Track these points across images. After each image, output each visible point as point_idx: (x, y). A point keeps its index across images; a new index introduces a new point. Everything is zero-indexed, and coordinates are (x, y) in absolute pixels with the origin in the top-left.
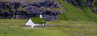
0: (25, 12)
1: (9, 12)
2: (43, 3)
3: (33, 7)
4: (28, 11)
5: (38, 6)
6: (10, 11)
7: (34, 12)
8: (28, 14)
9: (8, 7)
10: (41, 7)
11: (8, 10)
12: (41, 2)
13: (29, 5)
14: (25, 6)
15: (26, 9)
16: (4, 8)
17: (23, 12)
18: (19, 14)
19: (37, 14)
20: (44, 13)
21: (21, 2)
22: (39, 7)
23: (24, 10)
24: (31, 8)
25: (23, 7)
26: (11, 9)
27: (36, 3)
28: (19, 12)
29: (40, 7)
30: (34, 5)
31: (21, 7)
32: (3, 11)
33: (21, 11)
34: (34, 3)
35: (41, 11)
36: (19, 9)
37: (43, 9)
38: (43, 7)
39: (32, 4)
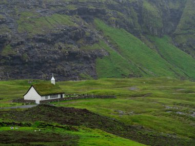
0: (19, 57)
2: (60, 34)
3: (37, 45)
4: (26, 55)
5: (49, 43)
7: (39, 58)
8: (27, 63)
10: (56, 45)
12: (56, 32)
13: (28, 40)
14: (18, 44)
15: (20, 52)
17: (14, 58)
18: (5, 64)
19: (46, 62)
20: (65, 56)
21: (7, 33)
22: (51, 43)
23: (16, 52)
24: (33, 47)
25: (14, 46)
27: (43, 36)
28: (4, 57)
29: (53, 45)
30: (40, 41)
31: (8, 47)
33: (10, 55)
34: (39, 35)
35: (55, 53)
37: (61, 48)
38: (62, 44)
39: (34, 39)
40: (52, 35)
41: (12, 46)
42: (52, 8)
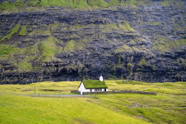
0: (149, 67)
1: (124, 68)
2: (182, 52)
3: (164, 59)
4: (154, 66)
5: (173, 58)
6: (126, 66)
7: (164, 68)
8: (155, 71)
9: (122, 60)
10: (178, 60)
11: (123, 64)
12: (179, 51)
13: (158, 56)
14: (150, 58)
15: (151, 63)
16: (117, 62)
17: (145, 67)
18: (139, 71)
19: (169, 71)
20: (183, 68)
21: (144, 51)
23: (148, 64)
24: (160, 61)
25: (147, 60)
26: (127, 63)
27: (169, 53)
28: (139, 67)
29: (176, 59)
30: (166, 56)
31: (143, 60)
32: (115, 67)
33: (143, 66)
34: (167, 53)
35: (176, 65)
36: (141, 63)
37: (181, 62)
38: (182, 59)
39: (162, 55)
40: (176, 53)
41: (146, 59)
42: (181, 35)
